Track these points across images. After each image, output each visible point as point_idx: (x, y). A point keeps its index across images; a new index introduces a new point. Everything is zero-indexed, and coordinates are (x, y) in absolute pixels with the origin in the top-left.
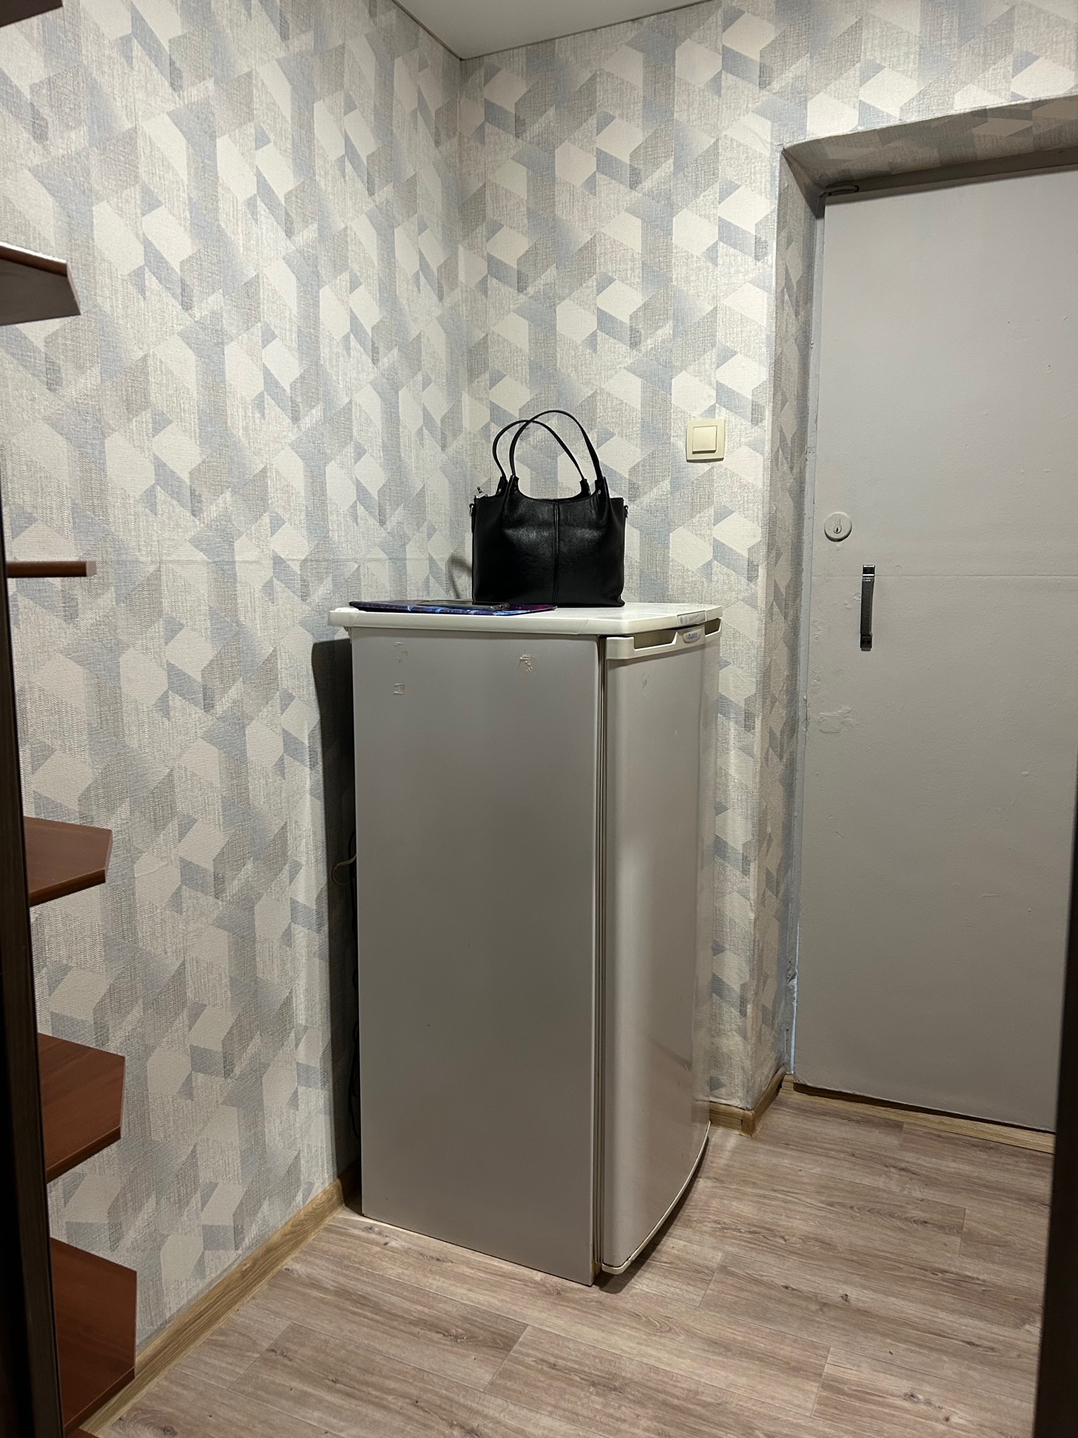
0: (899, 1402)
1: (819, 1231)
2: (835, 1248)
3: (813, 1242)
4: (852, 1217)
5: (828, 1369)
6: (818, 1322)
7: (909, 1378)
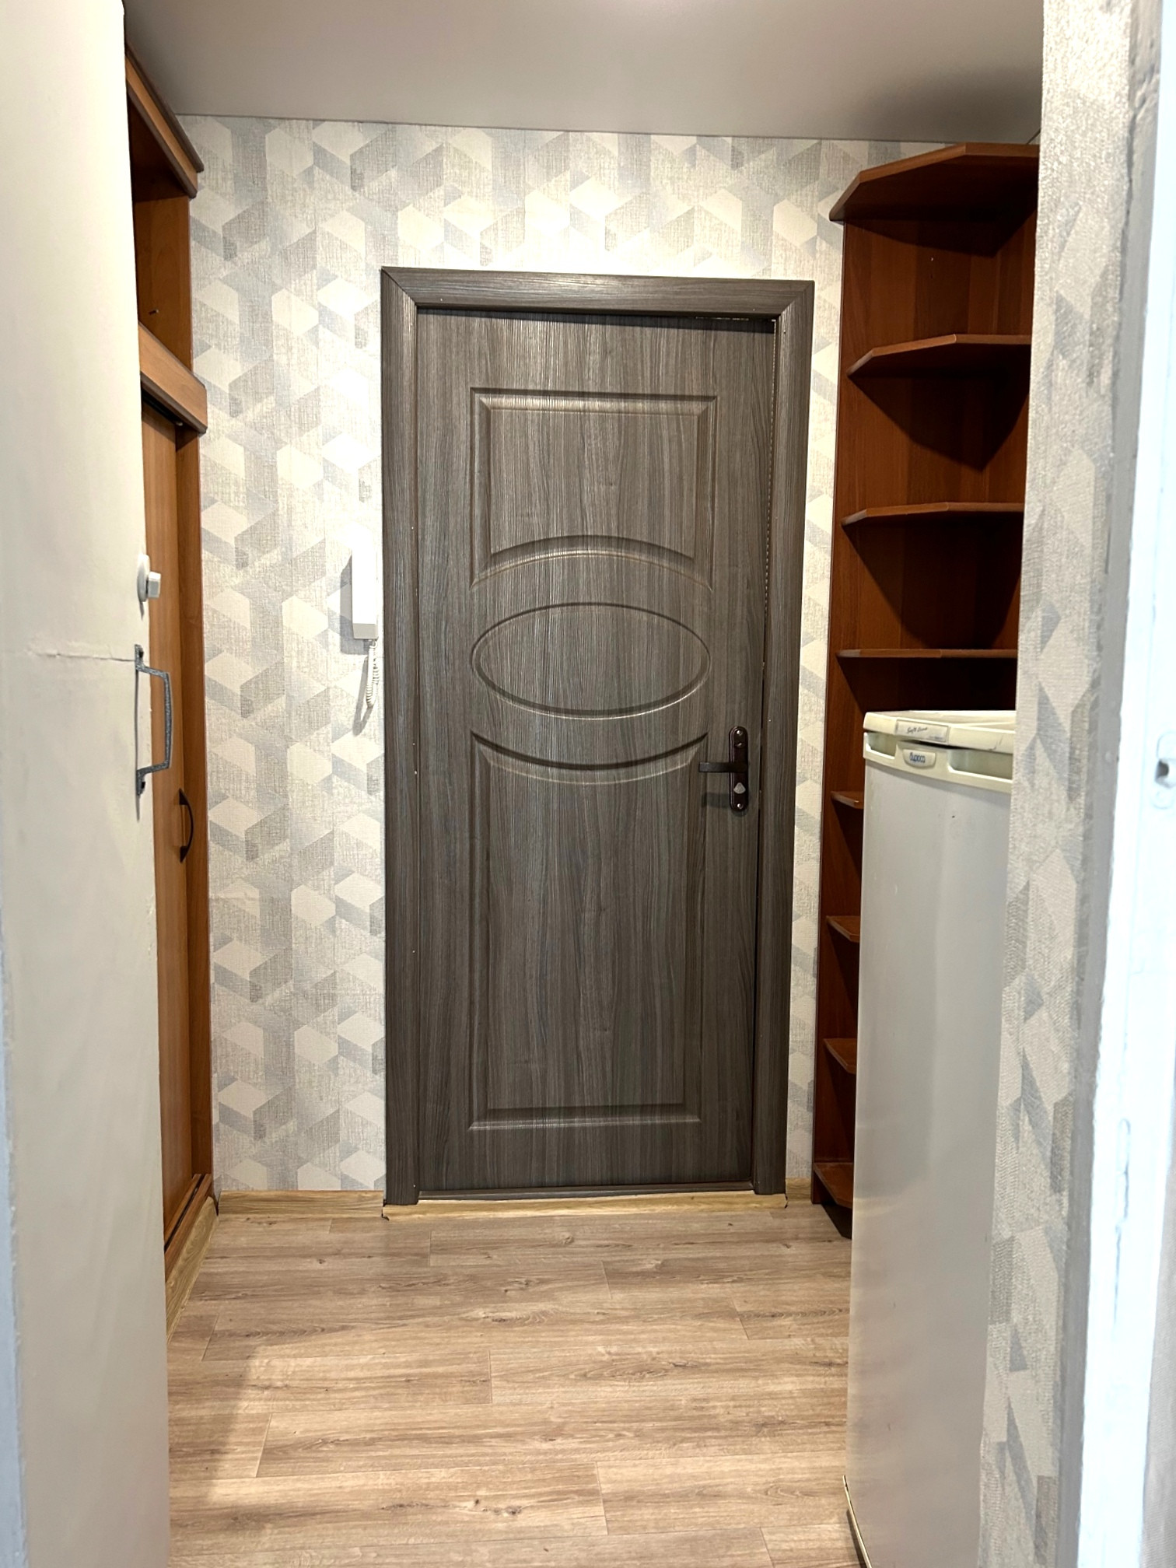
0: (524, 1502)
5: (599, 1510)
6: (634, 1559)
7: (520, 1531)
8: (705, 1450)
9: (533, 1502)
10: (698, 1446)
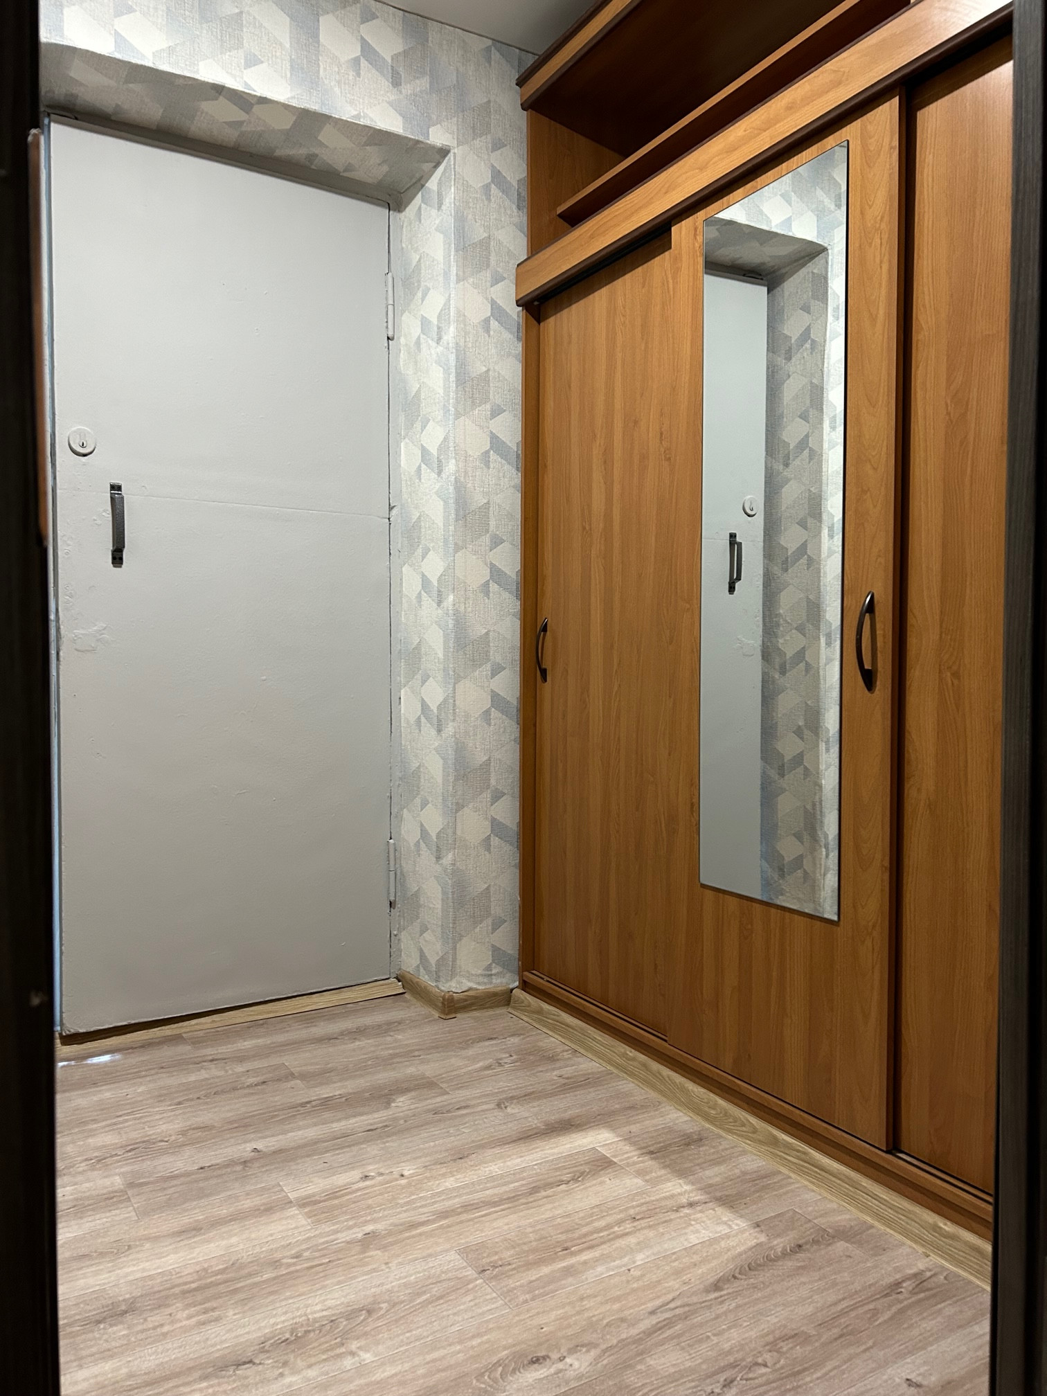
0: (362, 1185)
1: (189, 1123)
2: (213, 1127)
3: (191, 1132)
4: (207, 1103)
5: (292, 1196)
6: (252, 1175)
7: (353, 1169)
8: (198, 1268)
9: (355, 1187)
10: (205, 1270)
